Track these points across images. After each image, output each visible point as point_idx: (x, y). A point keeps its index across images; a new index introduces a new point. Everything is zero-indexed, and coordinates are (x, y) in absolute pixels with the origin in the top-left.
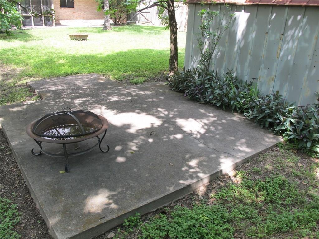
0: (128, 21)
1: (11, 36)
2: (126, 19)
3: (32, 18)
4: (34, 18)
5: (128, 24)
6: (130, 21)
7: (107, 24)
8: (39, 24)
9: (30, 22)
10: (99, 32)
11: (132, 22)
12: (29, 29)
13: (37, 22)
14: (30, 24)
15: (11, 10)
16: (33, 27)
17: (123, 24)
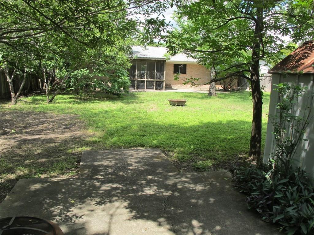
0: (238, 88)
1: (121, 98)
2: (236, 86)
3: (146, 82)
4: (147, 82)
5: (238, 90)
6: (241, 87)
7: (212, 90)
8: (151, 87)
9: (143, 85)
10: (202, 98)
11: (243, 88)
12: (140, 92)
13: (149, 86)
14: (143, 87)
15: (122, 76)
16: (145, 90)
17: (233, 90)
